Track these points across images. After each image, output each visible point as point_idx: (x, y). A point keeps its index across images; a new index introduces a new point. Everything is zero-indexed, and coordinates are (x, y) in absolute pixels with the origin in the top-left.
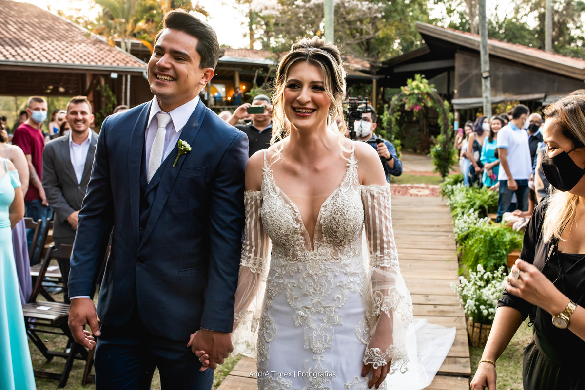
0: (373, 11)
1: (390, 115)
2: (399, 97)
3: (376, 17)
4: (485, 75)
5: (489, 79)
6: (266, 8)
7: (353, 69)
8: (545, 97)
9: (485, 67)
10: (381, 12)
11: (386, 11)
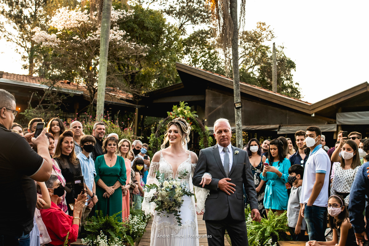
0: (140, 52)
1: (156, 137)
2: (165, 121)
3: (141, 56)
4: (238, 105)
5: (241, 109)
6: (46, 40)
7: (119, 98)
8: (280, 127)
9: (237, 99)
10: (146, 52)
11: (150, 52)
